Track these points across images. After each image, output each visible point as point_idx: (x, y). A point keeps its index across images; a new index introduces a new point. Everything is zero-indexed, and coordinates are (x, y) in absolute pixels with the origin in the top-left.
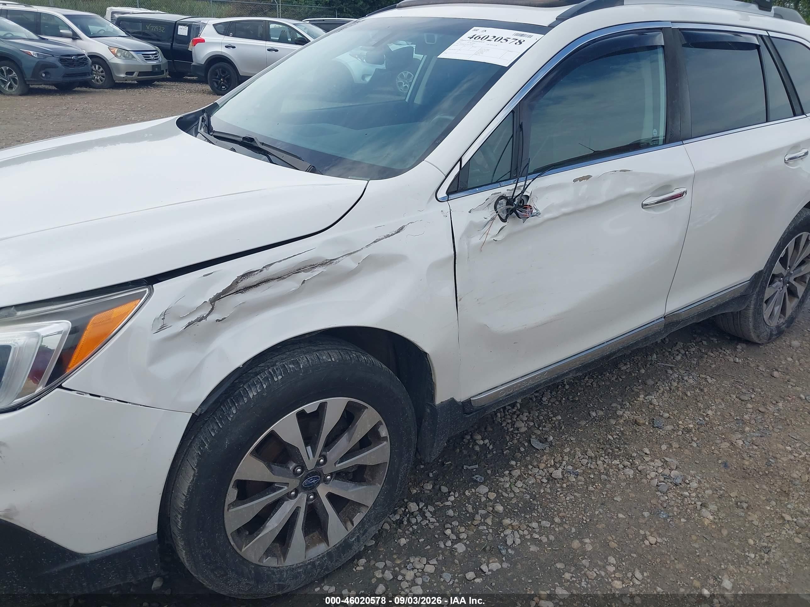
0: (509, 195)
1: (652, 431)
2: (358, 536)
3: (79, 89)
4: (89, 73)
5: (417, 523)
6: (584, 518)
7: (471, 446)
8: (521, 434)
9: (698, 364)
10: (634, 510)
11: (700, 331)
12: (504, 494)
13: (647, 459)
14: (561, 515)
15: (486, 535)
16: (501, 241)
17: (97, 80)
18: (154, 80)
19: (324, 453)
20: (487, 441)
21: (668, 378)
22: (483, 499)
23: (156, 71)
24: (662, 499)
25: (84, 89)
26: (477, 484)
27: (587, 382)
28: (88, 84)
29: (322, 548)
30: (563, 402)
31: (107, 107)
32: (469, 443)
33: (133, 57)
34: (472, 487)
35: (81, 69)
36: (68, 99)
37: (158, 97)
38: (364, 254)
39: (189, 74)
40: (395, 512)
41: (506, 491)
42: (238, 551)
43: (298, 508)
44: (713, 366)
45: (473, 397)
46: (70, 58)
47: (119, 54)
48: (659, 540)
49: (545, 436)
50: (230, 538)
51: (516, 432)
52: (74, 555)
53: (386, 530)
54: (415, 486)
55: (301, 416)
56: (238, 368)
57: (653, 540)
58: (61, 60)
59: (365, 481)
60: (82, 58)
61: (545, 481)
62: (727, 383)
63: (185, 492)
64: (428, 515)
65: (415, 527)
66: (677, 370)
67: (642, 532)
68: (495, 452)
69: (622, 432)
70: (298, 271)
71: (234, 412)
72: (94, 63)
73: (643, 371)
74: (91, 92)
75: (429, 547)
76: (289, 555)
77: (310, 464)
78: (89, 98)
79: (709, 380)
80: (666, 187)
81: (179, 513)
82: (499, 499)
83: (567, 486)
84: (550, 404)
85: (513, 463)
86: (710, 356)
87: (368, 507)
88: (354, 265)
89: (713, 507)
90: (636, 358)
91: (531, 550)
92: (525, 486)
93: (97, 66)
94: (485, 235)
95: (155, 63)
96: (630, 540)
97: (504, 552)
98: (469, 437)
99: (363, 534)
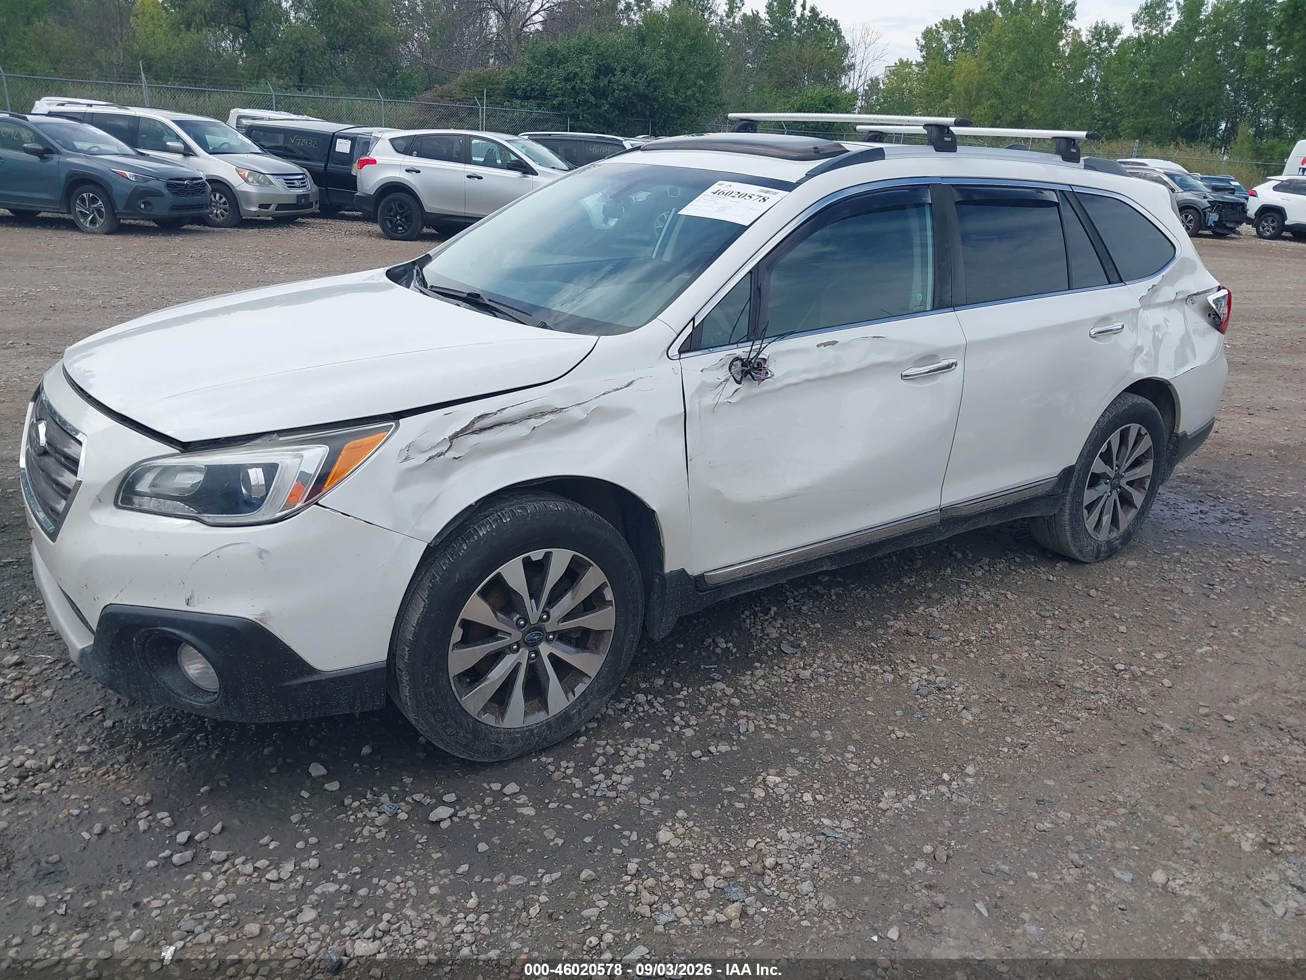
0: (744, 356)
1: (925, 641)
2: (579, 709)
3: (189, 227)
4: (207, 204)
5: (643, 711)
6: (829, 714)
7: (711, 649)
8: (771, 639)
9: (1002, 580)
10: (886, 710)
11: (1016, 548)
12: (743, 690)
13: (912, 666)
14: (802, 710)
15: (718, 724)
16: (736, 404)
17: (217, 215)
18: (297, 216)
19: (547, 609)
20: (730, 644)
21: (959, 593)
22: (719, 694)
23: (301, 203)
24: (921, 701)
25: (196, 227)
26: (714, 680)
27: (859, 593)
28: (204, 221)
29: (541, 717)
30: (826, 611)
31: (233, 253)
32: (710, 646)
33: (271, 183)
34: (708, 684)
35: (197, 199)
36: (176, 242)
37: (305, 241)
38: (592, 405)
39: (347, 207)
40: (621, 701)
41: (746, 689)
42: (459, 699)
43: (519, 664)
44: (1020, 583)
45: (707, 572)
46: (182, 182)
47: (250, 179)
48: (907, 735)
49: (798, 642)
50: (452, 682)
51: (766, 637)
52: (312, 670)
53: (610, 715)
54: (644, 681)
55: (527, 563)
56: (471, 506)
57: (900, 734)
58: (169, 186)
59: (588, 649)
60: (199, 183)
61: (791, 680)
62: (1029, 600)
63: (414, 623)
64: (656, 704)
65: (642, 714)
66: (974, 585)
67: (890, 728)
68: (738, 655)
69: (889, 642)
70: (529, 417)
71: (465, 548)
72: (214, 191)
73: (930, 585)
74: (207, 232)
75: (655, 731)
76: (507, 717)
77: (533, 619)
78: (207, 240)
79: (1009, 596)
80: (931, 357)
81: (407, 646)
82: (737, 693)
83: (815, 686)
84: (810, 613)
85: (758, 664)
86: (1019, 572)
87: (590, 678)
88: (583, 416)
89: (975, 710)
90: (925, 572)
91: (765, 737)
92: (767, 684)
93: (218, 195)
94: (718, 396)
95: (300, 191)
96: (876, 733)
97: (735, 737)
98: (710, 640)
99: (585, 707)
